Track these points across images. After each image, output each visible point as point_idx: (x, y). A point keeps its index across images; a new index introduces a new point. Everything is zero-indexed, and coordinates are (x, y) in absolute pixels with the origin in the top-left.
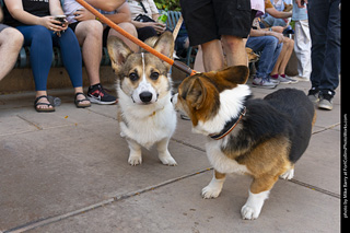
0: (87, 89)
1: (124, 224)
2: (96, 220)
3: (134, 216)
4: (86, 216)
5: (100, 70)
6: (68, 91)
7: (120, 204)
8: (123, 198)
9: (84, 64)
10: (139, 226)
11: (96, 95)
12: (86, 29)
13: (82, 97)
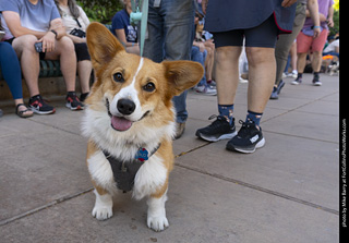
0: (28, 100)
1: (67, 223)
2: (41, 221)
3: (76, 216)
4: (31, 218)
5: (39, 82)
6: (9, 103)
7: (62, 205)
8: (65, 200)
9: (23, 77)
10: (81, 225)
11: (36, 106)
12: (22, 44)
13: (23, 108)
